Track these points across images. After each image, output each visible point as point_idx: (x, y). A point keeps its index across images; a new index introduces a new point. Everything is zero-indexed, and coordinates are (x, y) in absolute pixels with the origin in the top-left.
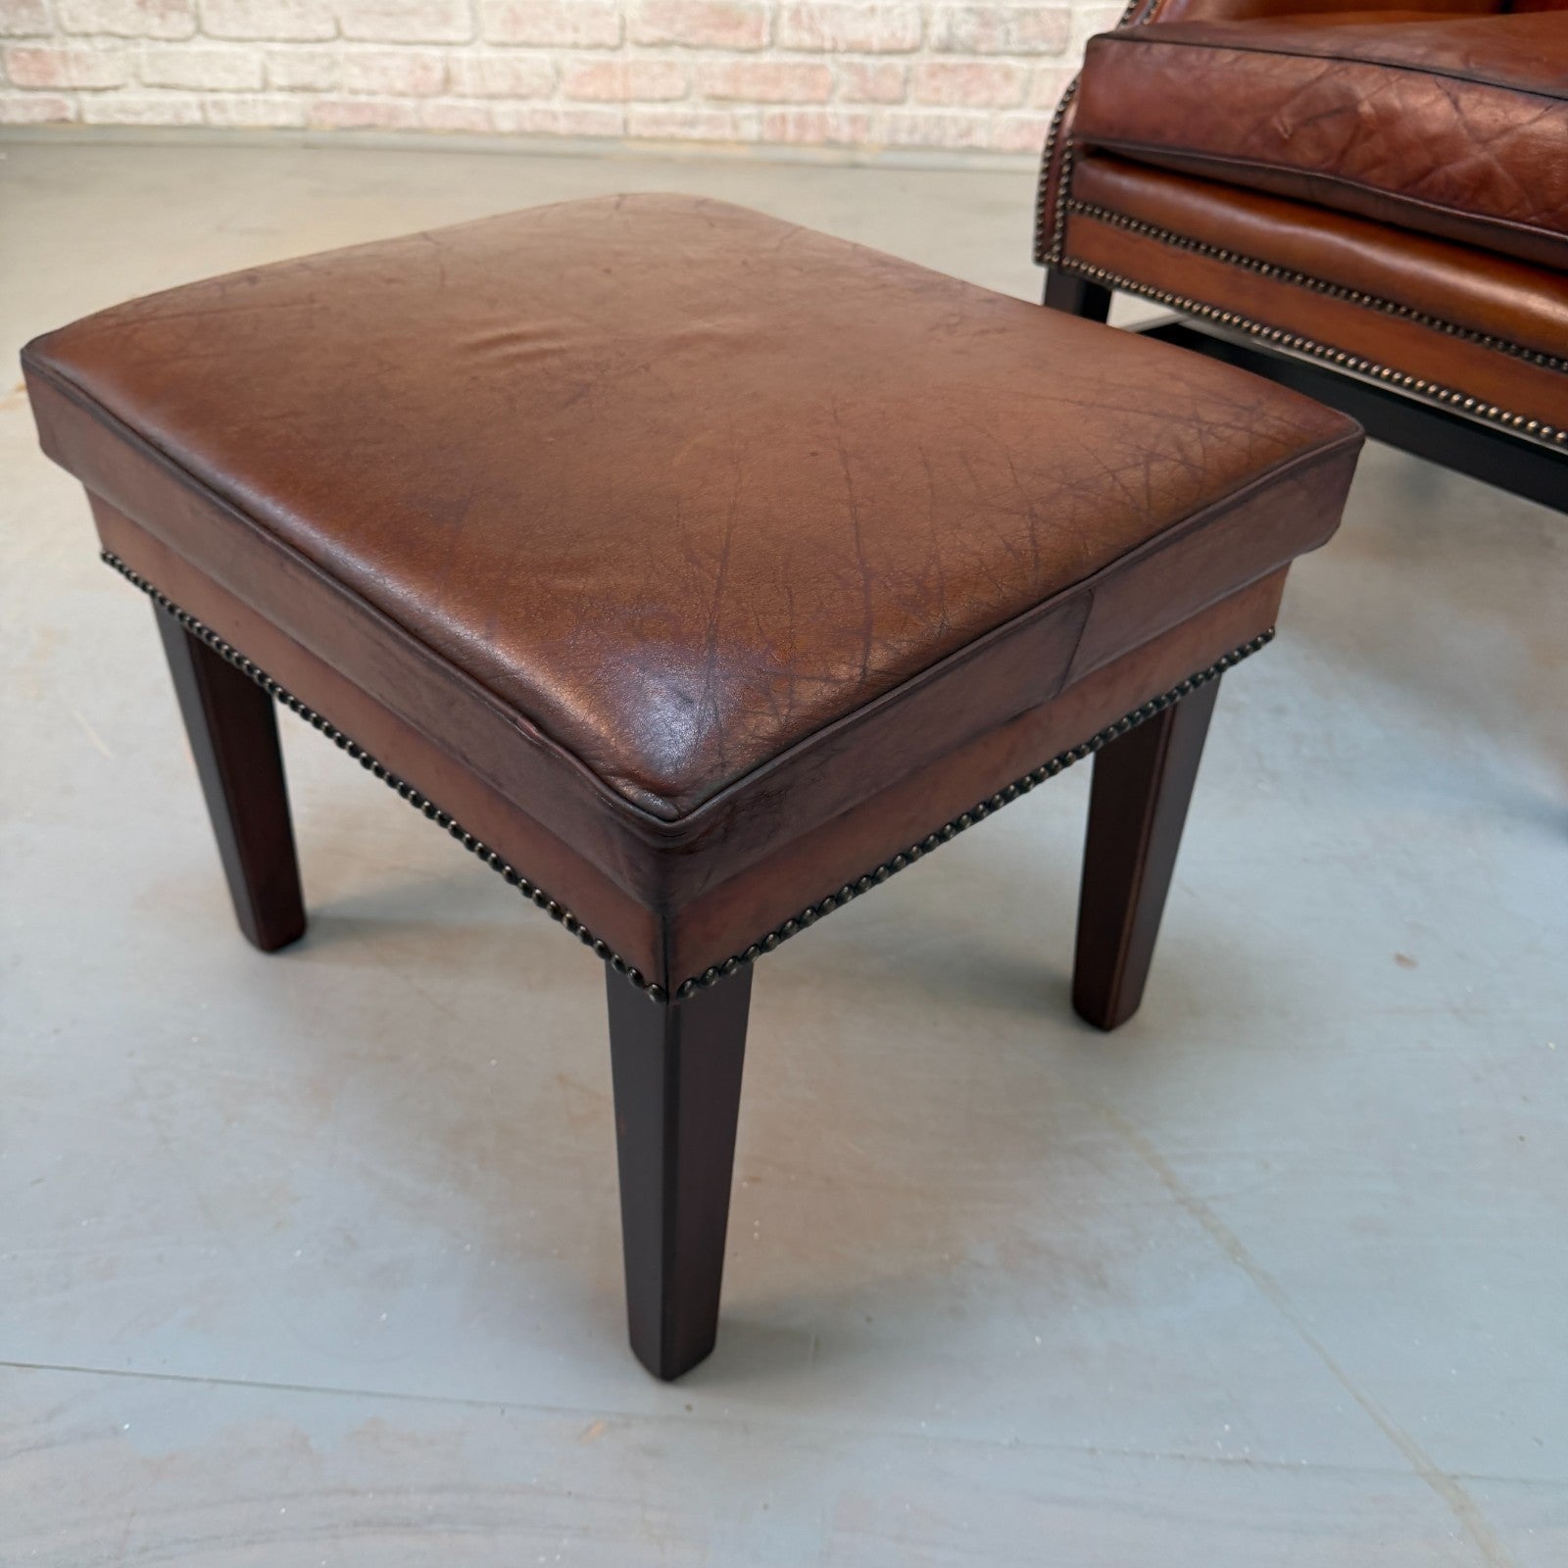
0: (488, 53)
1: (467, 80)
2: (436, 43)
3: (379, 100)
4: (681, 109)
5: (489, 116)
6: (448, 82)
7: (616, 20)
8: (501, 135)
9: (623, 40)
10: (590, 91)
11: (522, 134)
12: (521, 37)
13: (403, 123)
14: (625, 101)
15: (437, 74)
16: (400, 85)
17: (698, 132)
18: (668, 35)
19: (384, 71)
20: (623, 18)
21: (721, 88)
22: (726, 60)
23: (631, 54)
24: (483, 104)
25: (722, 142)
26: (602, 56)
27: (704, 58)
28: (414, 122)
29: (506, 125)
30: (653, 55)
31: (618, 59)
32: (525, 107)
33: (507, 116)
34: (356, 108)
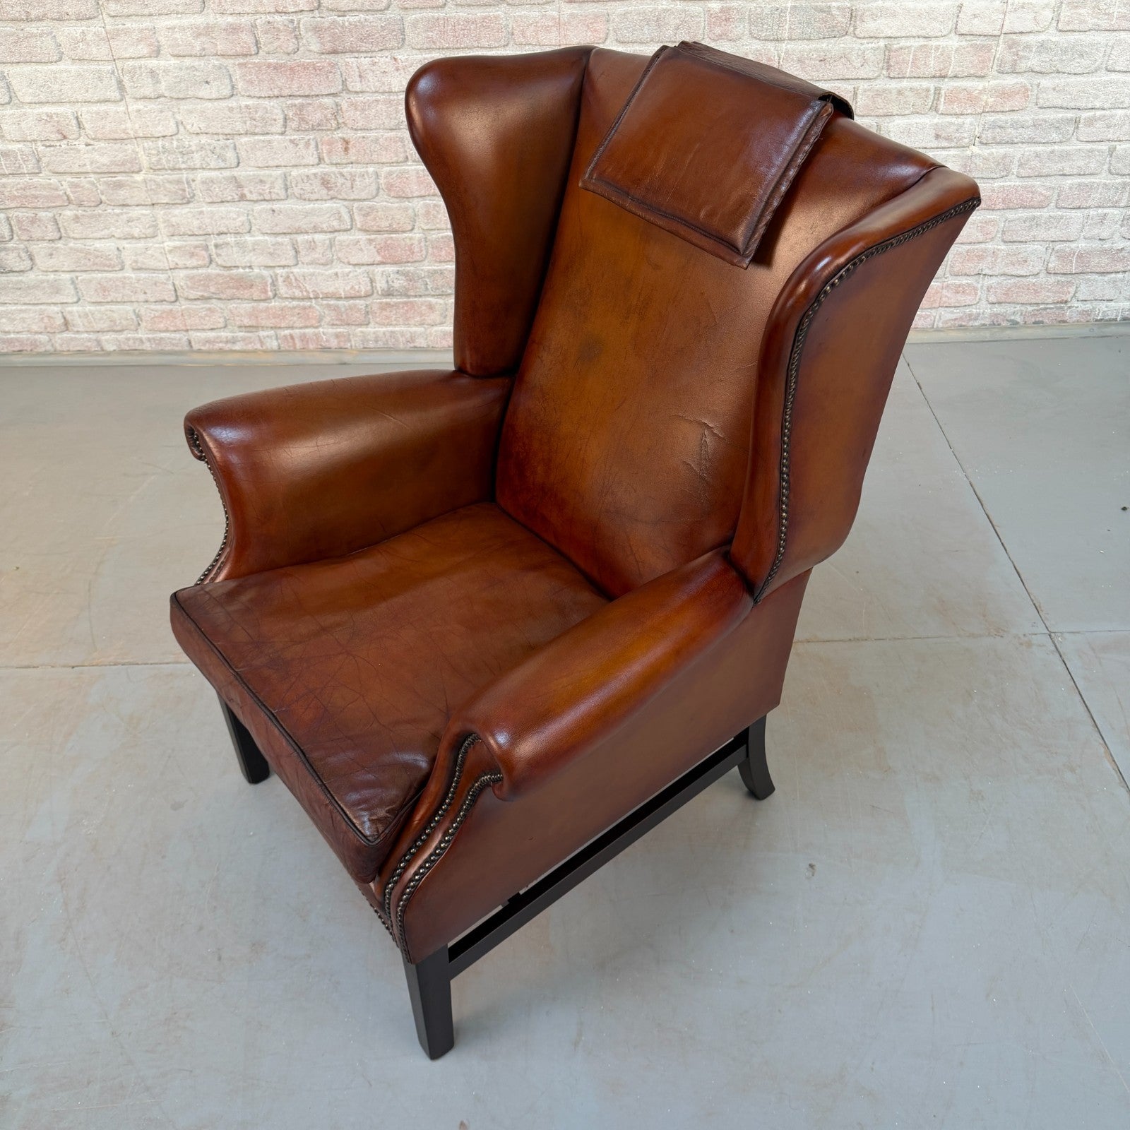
0: (89, 308)
1: (79, 323)
2: (55, 304)
3: (24, 336)
4: (224, 334)
5: (98, 342)
6: (67, 325)
7: (171, 287)
8: (109, 354)
9: (177, 296)
10: (162, 326)
11: (123, 352)
12: (109, 299)
13: (42, 350)
14: (187, 331)
15: (59, 321)
16: (35, 328)
17: (237, 347)
18: (206, 295)
19: (23, 320)
20: (174, 285)
21: (246, 322)
22: (247, 306)
23: (184, 305)
24: (93, 336)
25: (255, 351)
26: (167, 307)
27: (232, 305)
28: (49, 348)
29: (110, 347)
30: (199, 305)
31: (176, 307)
32: (122, 336)
33: (110, 342)
34: (10, 341)
